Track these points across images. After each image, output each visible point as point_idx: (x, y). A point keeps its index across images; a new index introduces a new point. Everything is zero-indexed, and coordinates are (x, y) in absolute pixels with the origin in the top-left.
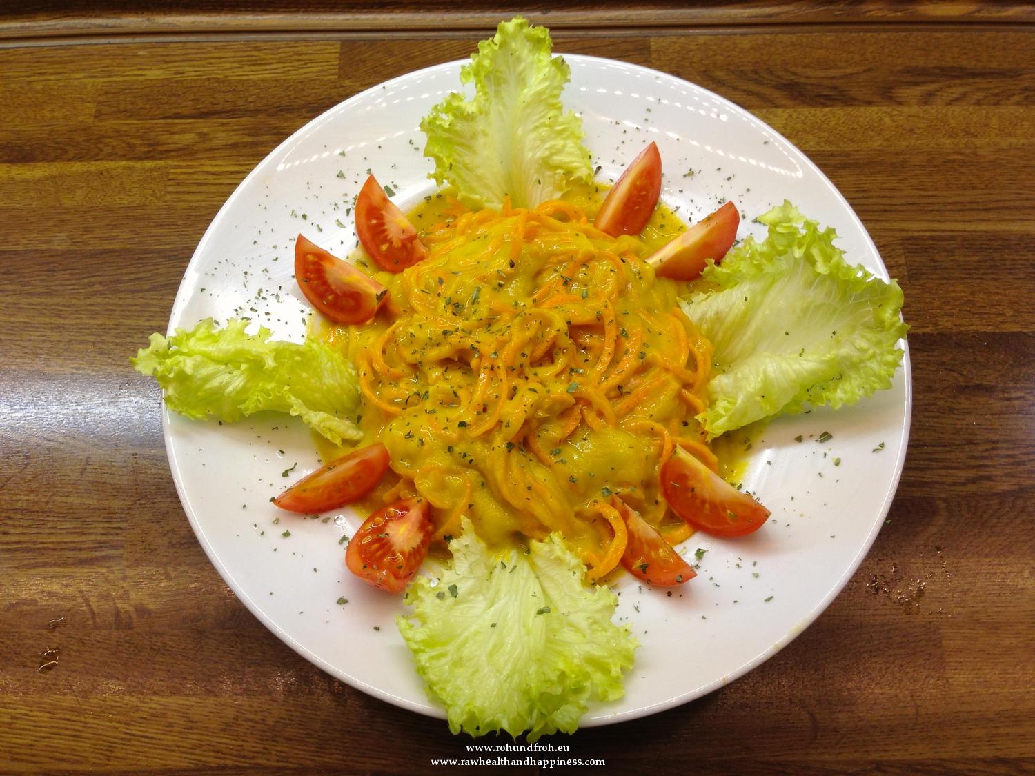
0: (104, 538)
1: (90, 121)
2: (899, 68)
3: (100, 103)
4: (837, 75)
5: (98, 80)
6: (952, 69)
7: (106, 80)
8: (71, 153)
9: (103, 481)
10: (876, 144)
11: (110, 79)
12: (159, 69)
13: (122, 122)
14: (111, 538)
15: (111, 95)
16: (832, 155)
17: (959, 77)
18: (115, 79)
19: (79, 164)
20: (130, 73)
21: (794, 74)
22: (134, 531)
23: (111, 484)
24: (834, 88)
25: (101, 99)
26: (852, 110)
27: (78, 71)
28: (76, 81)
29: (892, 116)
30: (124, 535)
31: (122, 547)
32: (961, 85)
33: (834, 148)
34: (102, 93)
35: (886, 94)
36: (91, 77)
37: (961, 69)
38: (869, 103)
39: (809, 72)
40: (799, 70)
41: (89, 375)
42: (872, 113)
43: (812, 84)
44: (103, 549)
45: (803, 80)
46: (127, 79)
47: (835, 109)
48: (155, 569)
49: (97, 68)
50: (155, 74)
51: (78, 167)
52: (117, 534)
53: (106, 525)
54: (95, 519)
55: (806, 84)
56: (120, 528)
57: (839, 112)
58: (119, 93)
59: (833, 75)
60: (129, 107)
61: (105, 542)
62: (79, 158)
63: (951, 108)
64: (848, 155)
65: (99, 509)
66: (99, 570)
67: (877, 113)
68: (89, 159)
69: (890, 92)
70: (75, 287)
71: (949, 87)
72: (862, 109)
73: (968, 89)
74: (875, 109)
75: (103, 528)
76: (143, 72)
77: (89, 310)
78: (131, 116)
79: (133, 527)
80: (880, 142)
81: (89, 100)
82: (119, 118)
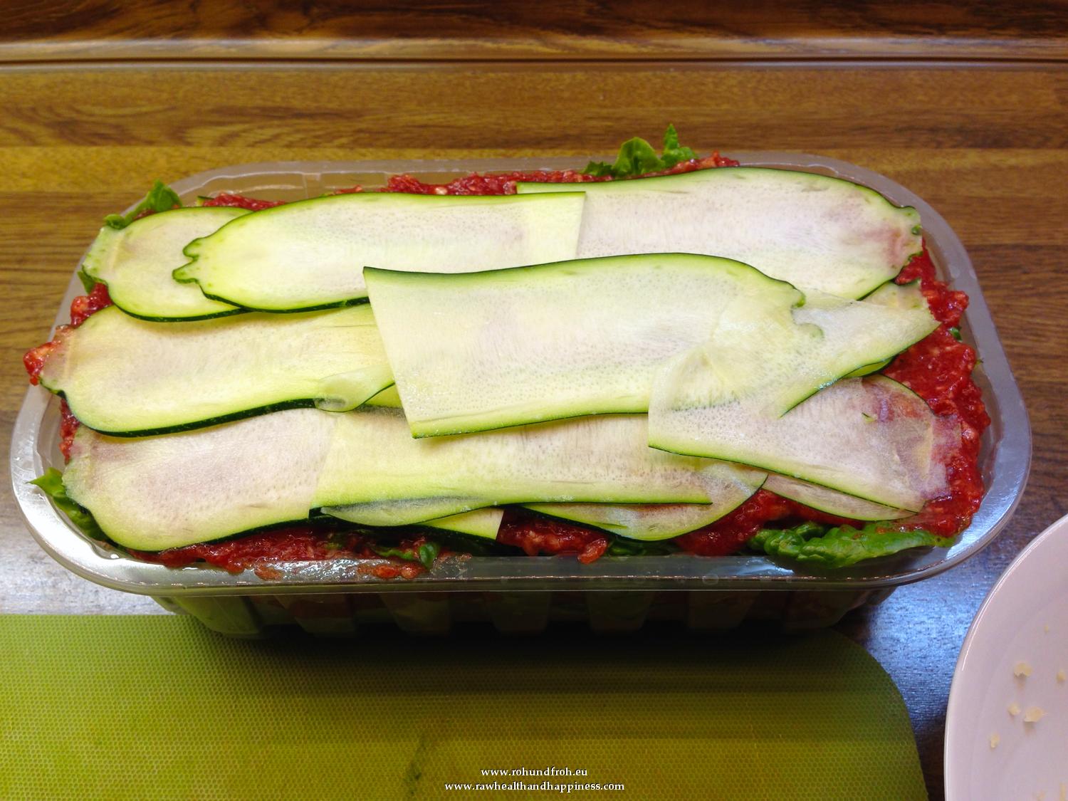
2: (210, 107)
6: (276, 109)
16: (71, 198)
17: (280, 118)
21: (78, 112)
24: (117, 127)
26: (124, 150)
32: (279, 126)
33: (76, 190)
35: (178, 134)
37: (287, 109)
38: (150, 143)
39: (97, 110)
40: (87, 108)
42: (148, 152)
43: (94, 123)
45: (85, 118)
55: (86, 122)
63: (250, 150)
64: (89, 197)
71: (261, 128)
72: (138, 149)
73: (286, 130)
74: (153, 149)
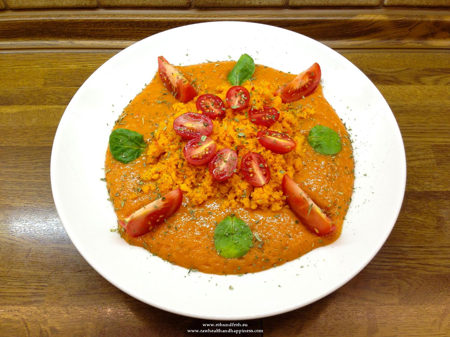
0: (36, 291)
1: (41, 87)
3: (46, 79)
4: (393, 71)
5: (46, 69)
7: (49, 69)
8: (31, 102)
9: (37, 261)
10: (415, 102)
11: (51, 68)
12: (74, 64)
13: (57, 87)
14: (39, 291)
15: (51, 76)
18: (54, 68)
19: (34, 106)
20: (61, 66)
22: (52, 288)
23: (40, 263)
25: (46, 77)
27: (36, 64)
28: (35, 69)
29: (421, 89)
30: (46, 289)
31: (45, 296)
34: (47, 74)
36: (43, 67)
41: (33, 207)
44: (35, 297)
46: (60, 68)
47: (393, 86)
48: (61, 308)
49: (45, 63)
50: (73, 66)
51: (34, 108)
52: (43, 289)
53: (37, 284)
54: (32, 281)
56: (44, 286)
57: (396, 87)
58: (55, 74)
59: (391, 71)
60: (60, 81)
61: (36, 293)
62: (34, 103)
65: (34, 276)
66: (33, 307)
67: (414, 88)
68: (39, 104)
69: (419, 79)
70: (29, 164)
75: (36, 285)
76: (67, 66)
77: (34, 175)
78: (60, 85)
79: (51, 285)
80: (416, 101)
81: (40, 77)
82: (54, 86)
